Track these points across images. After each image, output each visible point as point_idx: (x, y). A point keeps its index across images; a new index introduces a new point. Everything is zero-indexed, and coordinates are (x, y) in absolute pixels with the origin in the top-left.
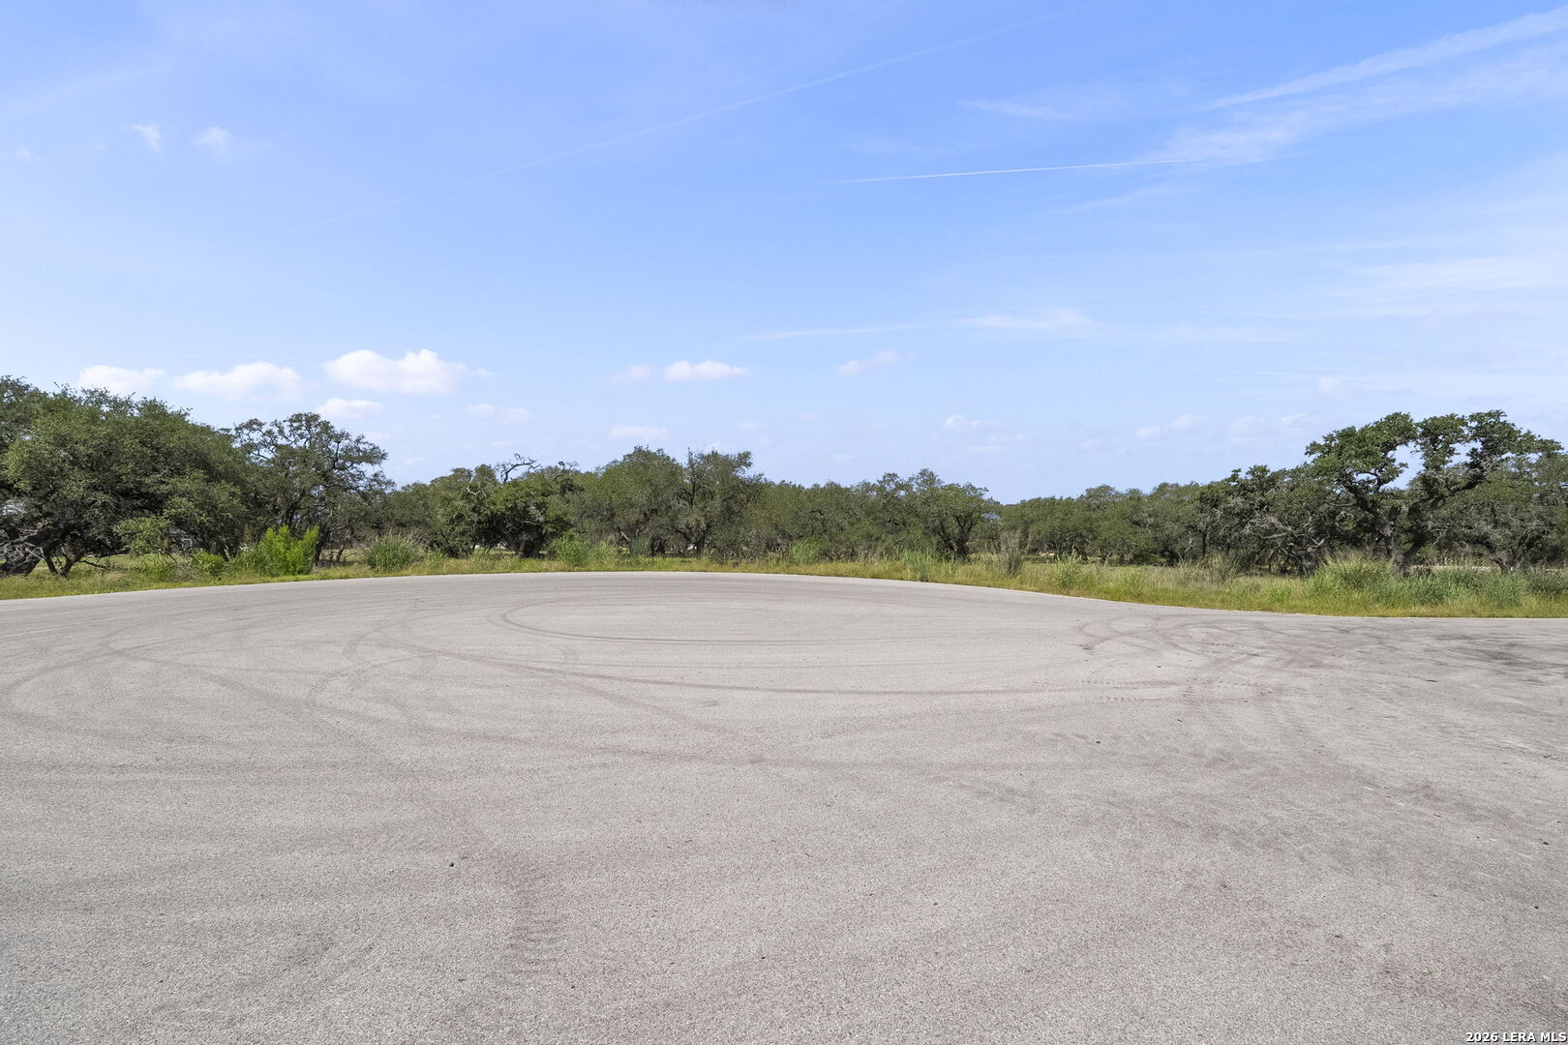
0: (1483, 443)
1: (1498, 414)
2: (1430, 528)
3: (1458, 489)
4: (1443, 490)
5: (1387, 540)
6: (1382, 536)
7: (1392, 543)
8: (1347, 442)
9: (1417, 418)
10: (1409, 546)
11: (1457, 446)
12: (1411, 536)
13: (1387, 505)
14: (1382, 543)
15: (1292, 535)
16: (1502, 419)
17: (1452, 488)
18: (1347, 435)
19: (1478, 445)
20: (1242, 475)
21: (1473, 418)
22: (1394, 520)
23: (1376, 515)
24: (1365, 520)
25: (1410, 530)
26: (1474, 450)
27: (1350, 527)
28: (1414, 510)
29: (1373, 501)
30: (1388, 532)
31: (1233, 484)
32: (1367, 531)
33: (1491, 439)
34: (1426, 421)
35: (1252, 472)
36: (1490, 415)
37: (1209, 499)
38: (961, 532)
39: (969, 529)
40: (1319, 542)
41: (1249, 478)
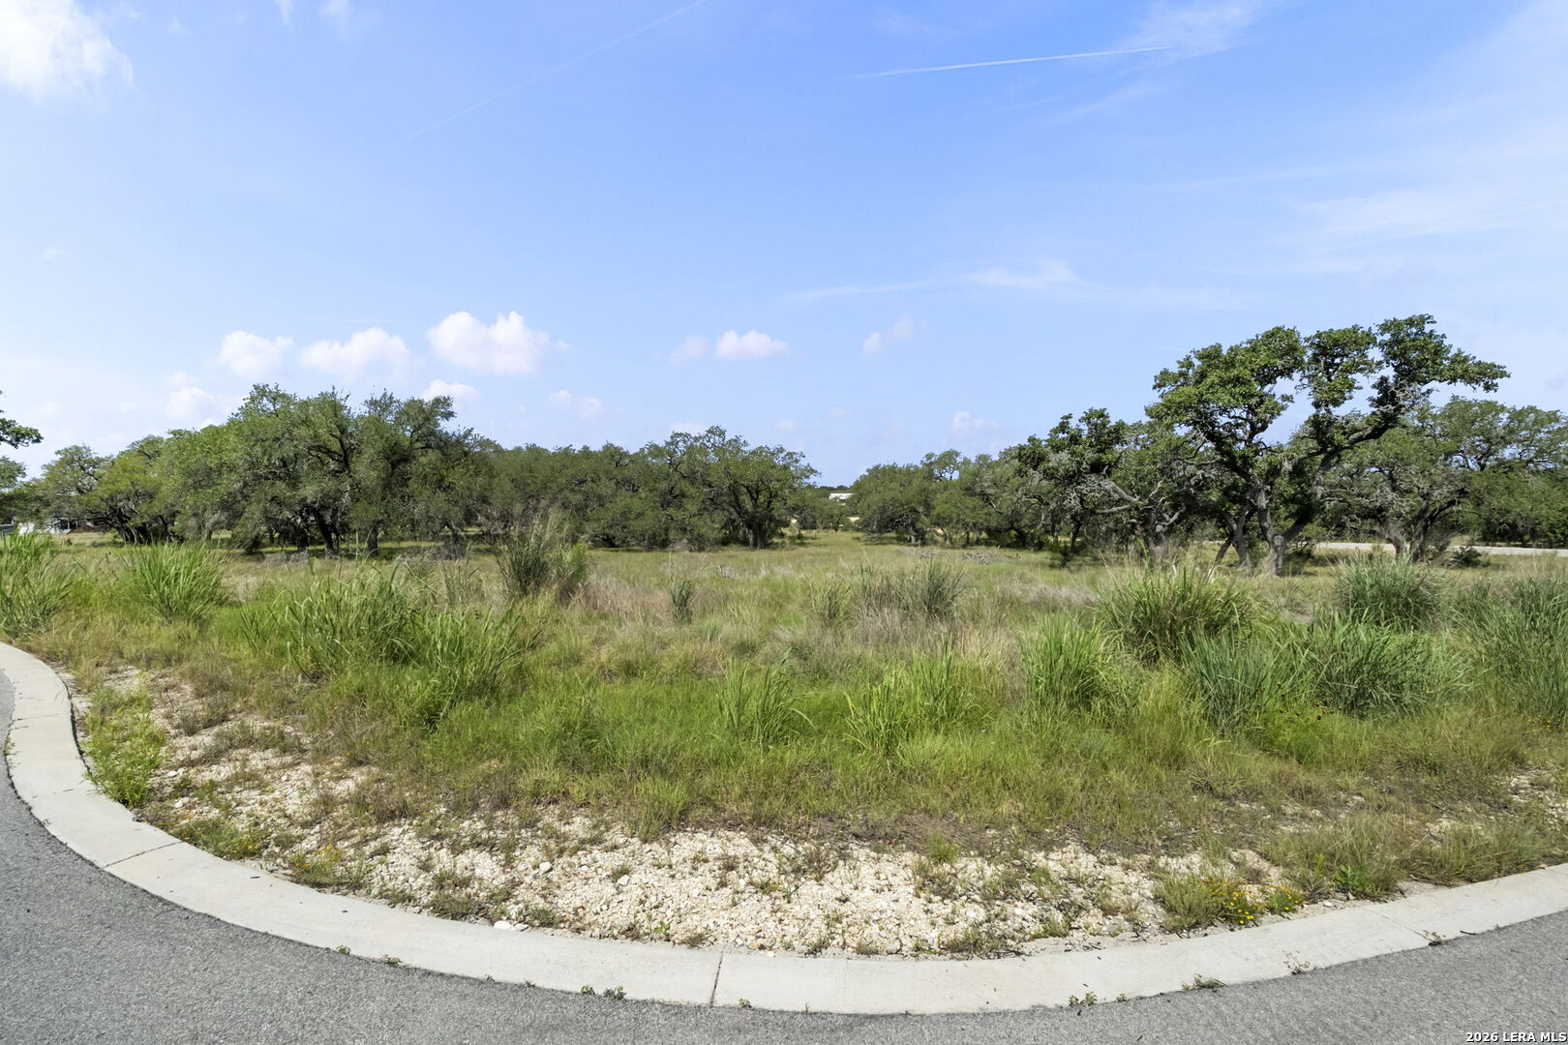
0: (1396, 368)
1: (1423, 320)
2: (1319, 496)
3: (1360, 439)
4: (1339, 437)
5: (1262, 513)
6: (1254, 509)
7: (1269, 518)
8: (1209, 366)
9: (1306, 331)
10: (1290, 523)
11: (1358, 377)
12: (1293, 508)
13: (1261, 462)
14: (1255, 517)
15: (1137, 509)
16: (1428, 328)
17: (1352, 437)
18: (1211, 356)
19: (1389, 372)
20: (1073, 423)
21: (1385, 328)
22: (1272, 484)
23: (1247, 476)
24: (1234, 486)
25: (1293, 500)
26: (1384, 380)
27: (1215, 496)
28: (1298, 471)
29: (1244, 458)
30: (1263, 501)
31: (1061, 435)
32: (1234, 501)
33: (1408, 362)
34: (1319, 335)
35: (1087, 419)
36: (1411, 322)
37: (1030, 457)
38: (755, 506)
39: (769, 502)
40: (1171, 517)
41: (1084, 427)
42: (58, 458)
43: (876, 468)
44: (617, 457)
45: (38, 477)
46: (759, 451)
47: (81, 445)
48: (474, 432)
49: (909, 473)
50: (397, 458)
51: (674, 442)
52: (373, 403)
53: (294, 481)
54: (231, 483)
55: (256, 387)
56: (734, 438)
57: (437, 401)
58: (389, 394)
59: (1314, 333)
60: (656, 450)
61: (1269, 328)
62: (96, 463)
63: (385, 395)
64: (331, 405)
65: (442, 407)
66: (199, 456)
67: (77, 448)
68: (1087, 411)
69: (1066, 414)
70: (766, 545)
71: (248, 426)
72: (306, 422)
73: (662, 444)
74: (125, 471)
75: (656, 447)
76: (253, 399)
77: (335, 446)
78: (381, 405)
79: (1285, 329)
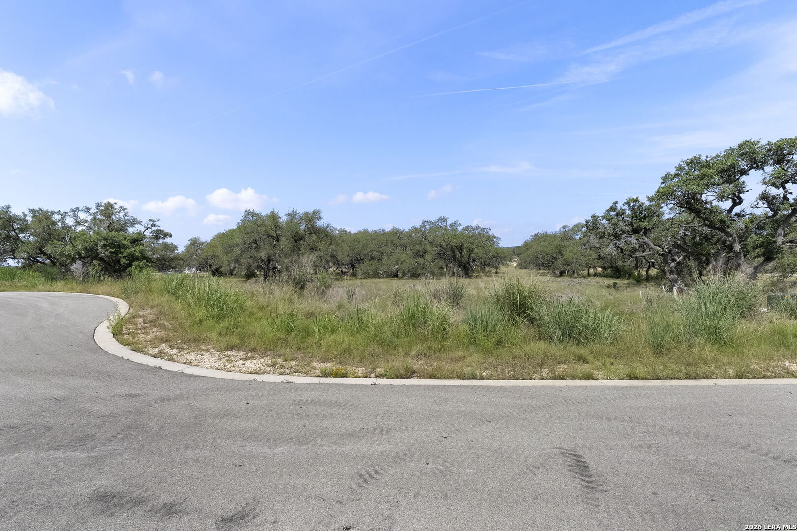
2: (780, 243)
5: (738, 254)
9: (761, 141)
15: (658, 254)
20: (619, 206)
23: (726, 232)
25: (761, 246)
30: (738, 247)
31: (611, 213)
35: (628, 203)
37: (592, 225)
38: (462, 256)
39: (470, 254)
40: (679, 258)
41: (626, 207)
42: (189, 243)
43: (536, 235)
44: (398, 234)
45: (184, 250)
46: (467, 228)
47: (196, 237)
48: (330, 226)
49: (554, 236)
50: (297, 238)
51: (423, 226)
52: (289, 215)
53: (258, 248)
54: (237, 251)
55: (246, 211)
56: (454, 222)
57: (314, 212)
58: (295, 211)
59: (767, 142)
60: (416, 230)
61: (741, 141)
62: (201, 244)
63: (293, 211)
64: (273, 217)
65: (316, 215)
66: (226, 241)
67: (195, 238)
68: (628, 199)
69: (615, 201)
70: (470, 277)
71: (243, 228)
72: (263, 224)
73: (419, 227)
74: (210, 247)
75: (415, 228)
76: (245, 216)
77: (274, 235)
78: (292, 215)
79: (752, 141)
